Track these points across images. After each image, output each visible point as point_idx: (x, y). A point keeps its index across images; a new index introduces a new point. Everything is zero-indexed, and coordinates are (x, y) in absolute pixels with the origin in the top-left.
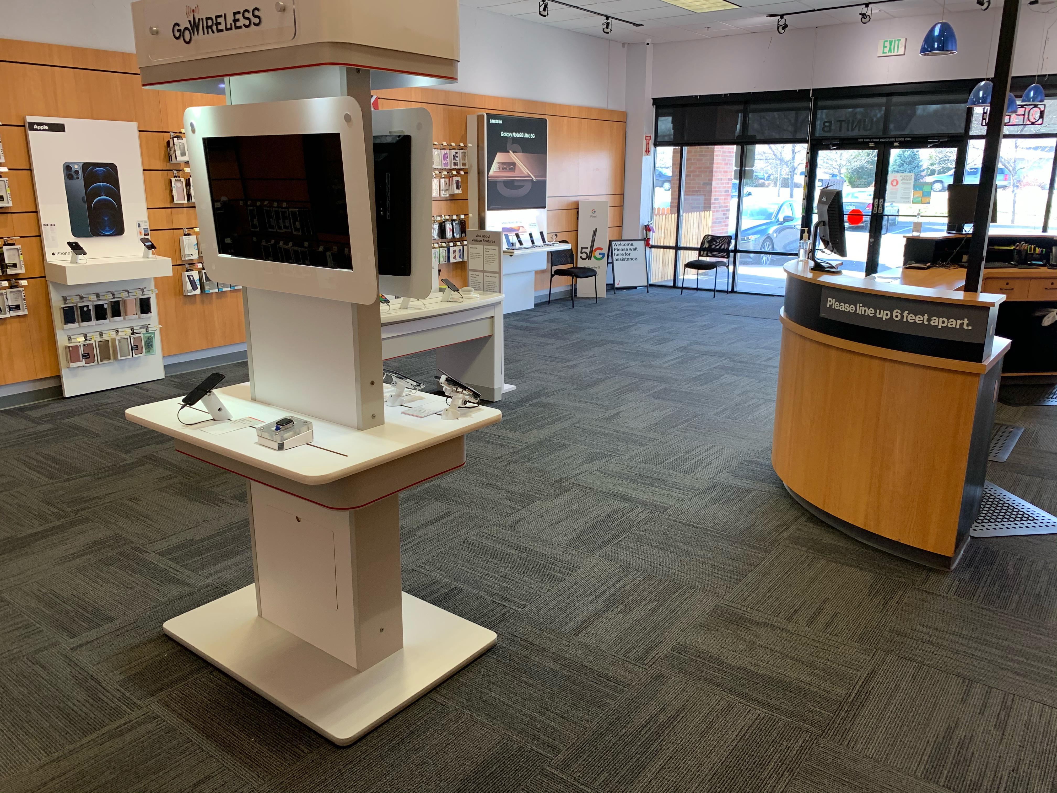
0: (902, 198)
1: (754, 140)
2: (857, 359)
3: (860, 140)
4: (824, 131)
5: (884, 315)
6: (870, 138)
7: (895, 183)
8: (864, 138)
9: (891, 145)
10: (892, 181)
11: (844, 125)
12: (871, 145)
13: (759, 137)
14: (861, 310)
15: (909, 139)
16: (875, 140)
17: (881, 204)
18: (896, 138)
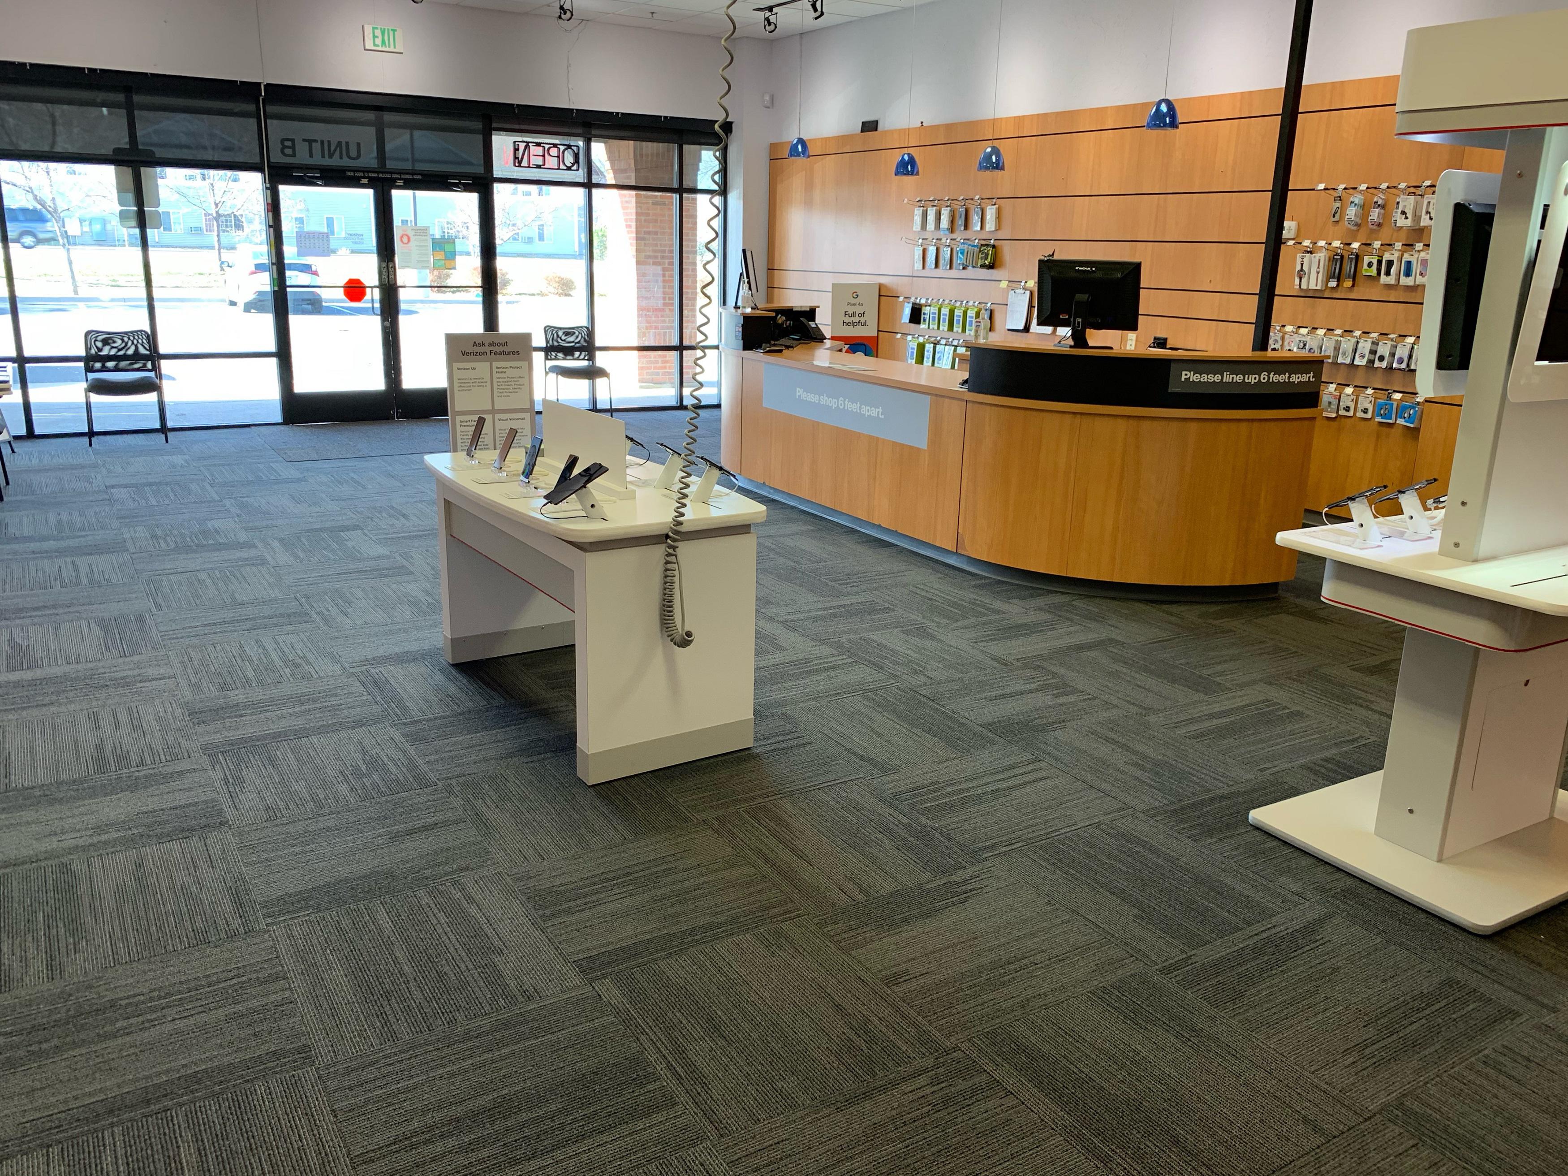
0: (418, 262)
1: (149, 159)
2: (1224, 426)
3: (349, 174)
4: (285, 155)
5: (1252, 379)
6: (363, 172)
7: (405, 239)
8: (354, 171)
9: (392, 184)
10: (402, 237)
11: (316, 147)
12: (365, 181)
13: (159, 153)
14: (1228, 378)
15: (419, 177)
16: (370, 175)
17: (391, 270)
18: (400, 174)
